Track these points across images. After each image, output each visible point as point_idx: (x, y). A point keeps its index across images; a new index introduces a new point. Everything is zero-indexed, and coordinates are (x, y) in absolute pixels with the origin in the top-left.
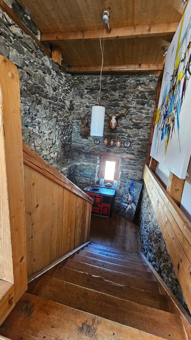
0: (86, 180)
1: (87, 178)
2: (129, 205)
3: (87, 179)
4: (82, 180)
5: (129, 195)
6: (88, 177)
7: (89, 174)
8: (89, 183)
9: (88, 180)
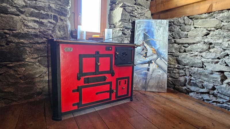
0: (41, 24)
1: (43, 18)
2: (151, 64)
3: (43, 21)
4: (26, 25)
5: (148, 47)
6: (47, 16)
7: (50, 8)
8: (50, 32)
9: (49, 24)
